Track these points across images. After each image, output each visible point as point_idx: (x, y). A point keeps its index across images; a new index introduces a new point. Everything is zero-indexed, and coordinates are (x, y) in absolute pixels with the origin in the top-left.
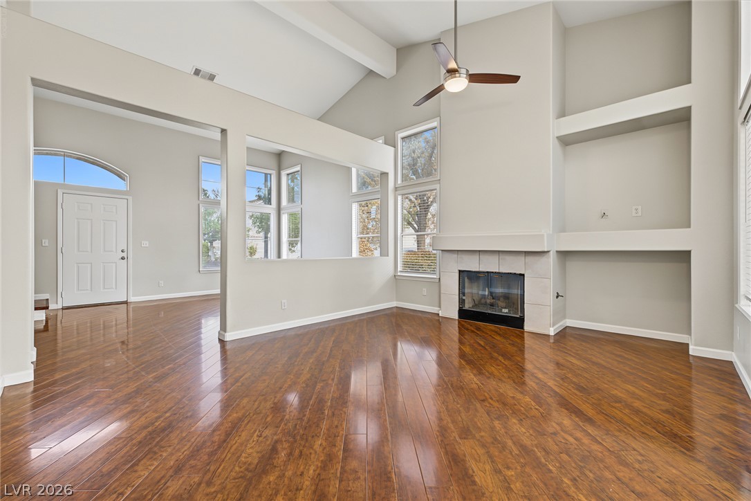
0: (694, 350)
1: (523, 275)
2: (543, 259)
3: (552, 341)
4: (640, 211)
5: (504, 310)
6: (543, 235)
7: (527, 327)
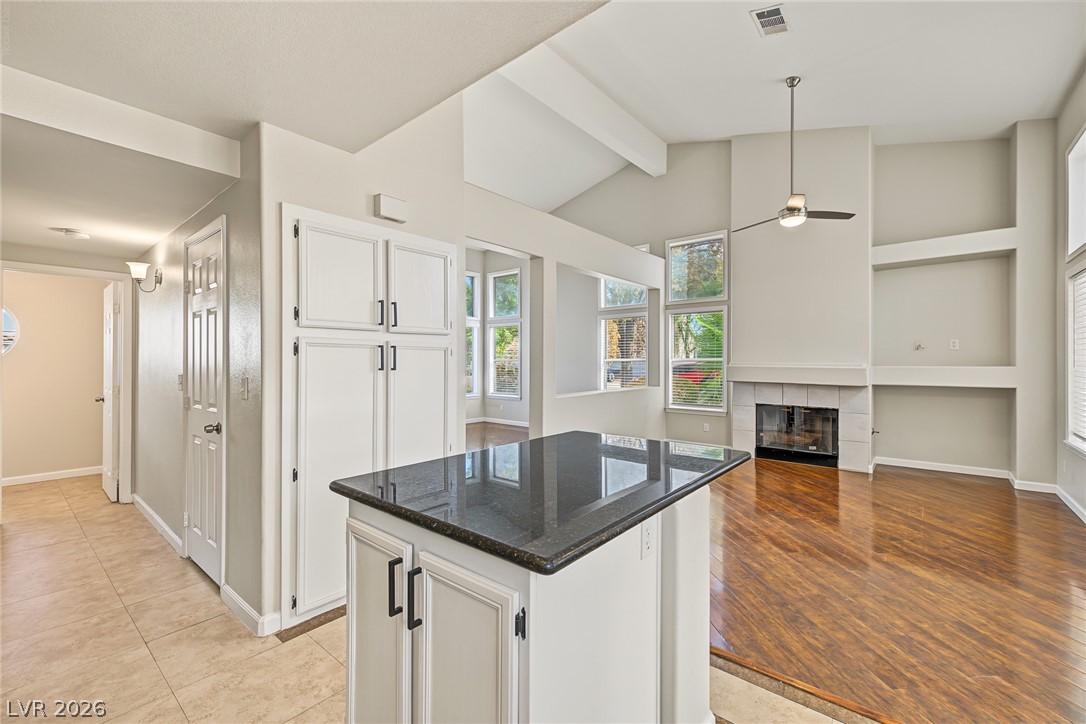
0: (1018, 484)
1: (837, 410)
2: (862, 394)
3: (871, 479)
4: (957, 344)
5: (810, 448)
6: (865, 370)
7: (841, 466)
